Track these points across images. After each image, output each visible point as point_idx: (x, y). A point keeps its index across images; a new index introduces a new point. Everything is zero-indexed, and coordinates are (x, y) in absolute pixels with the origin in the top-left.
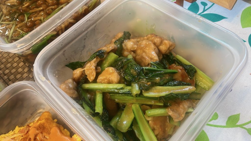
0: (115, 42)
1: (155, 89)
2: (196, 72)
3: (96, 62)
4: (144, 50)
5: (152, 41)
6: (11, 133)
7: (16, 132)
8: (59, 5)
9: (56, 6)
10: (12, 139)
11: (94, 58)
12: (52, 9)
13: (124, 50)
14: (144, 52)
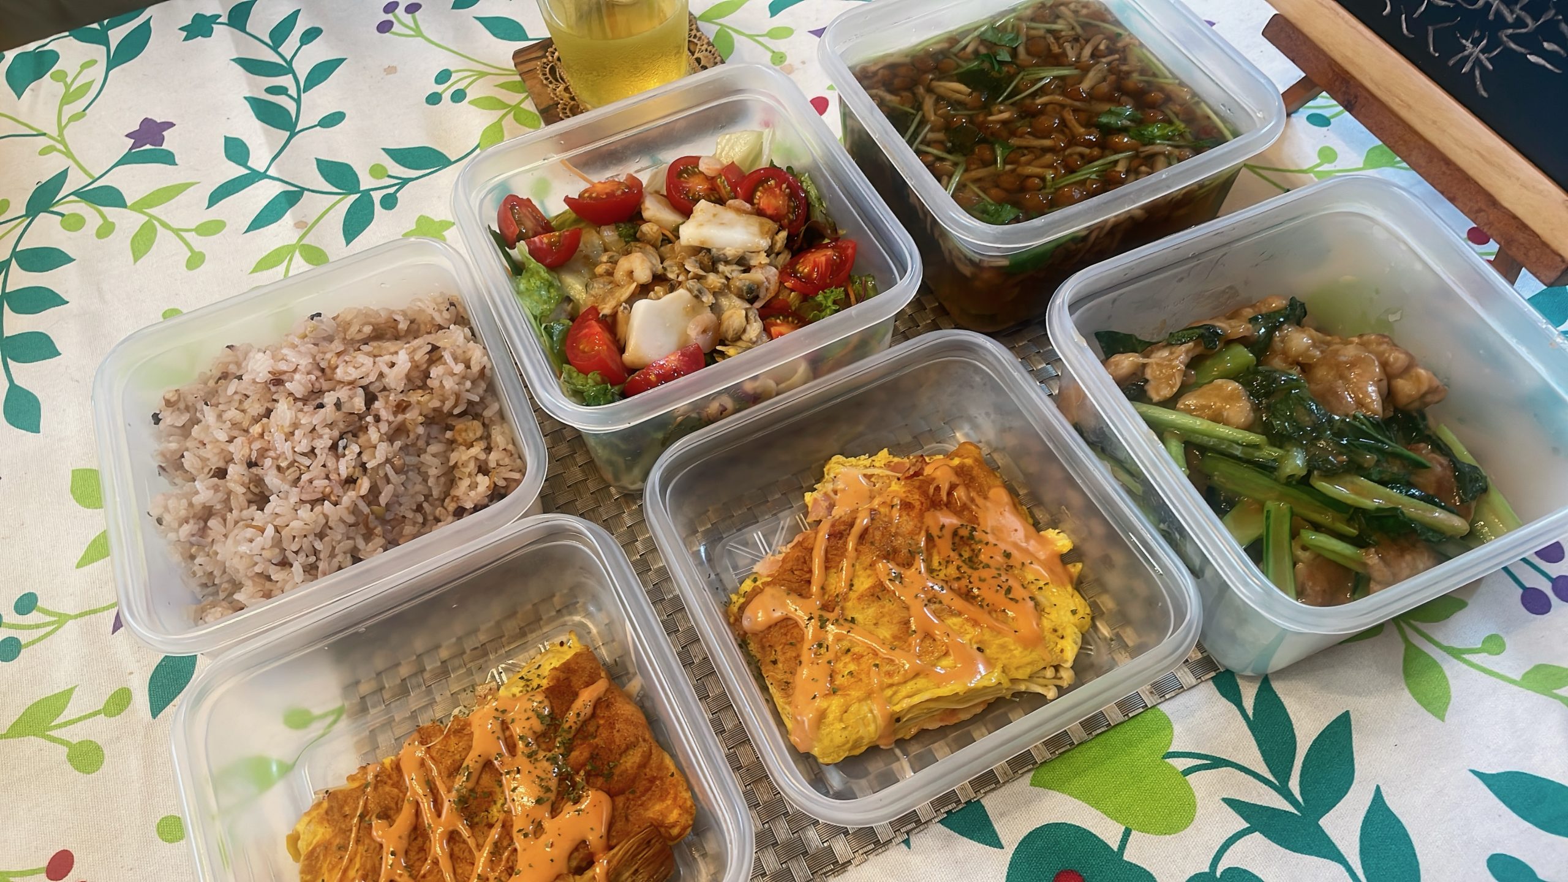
0: (1253, 320)
1: (1352, 483)
2: (1485, 490)
3: (1191, 355)
4: (1346, 372)
5: (1379, 355)
6: (864, 460)
7: (877, 464)
8: (1107, 152)
9: (1096, 152)
10: (865, 475)
11: (1191, 339)
12: (1082, 156)
13: (1274, 352)
14: (1342, 377)
